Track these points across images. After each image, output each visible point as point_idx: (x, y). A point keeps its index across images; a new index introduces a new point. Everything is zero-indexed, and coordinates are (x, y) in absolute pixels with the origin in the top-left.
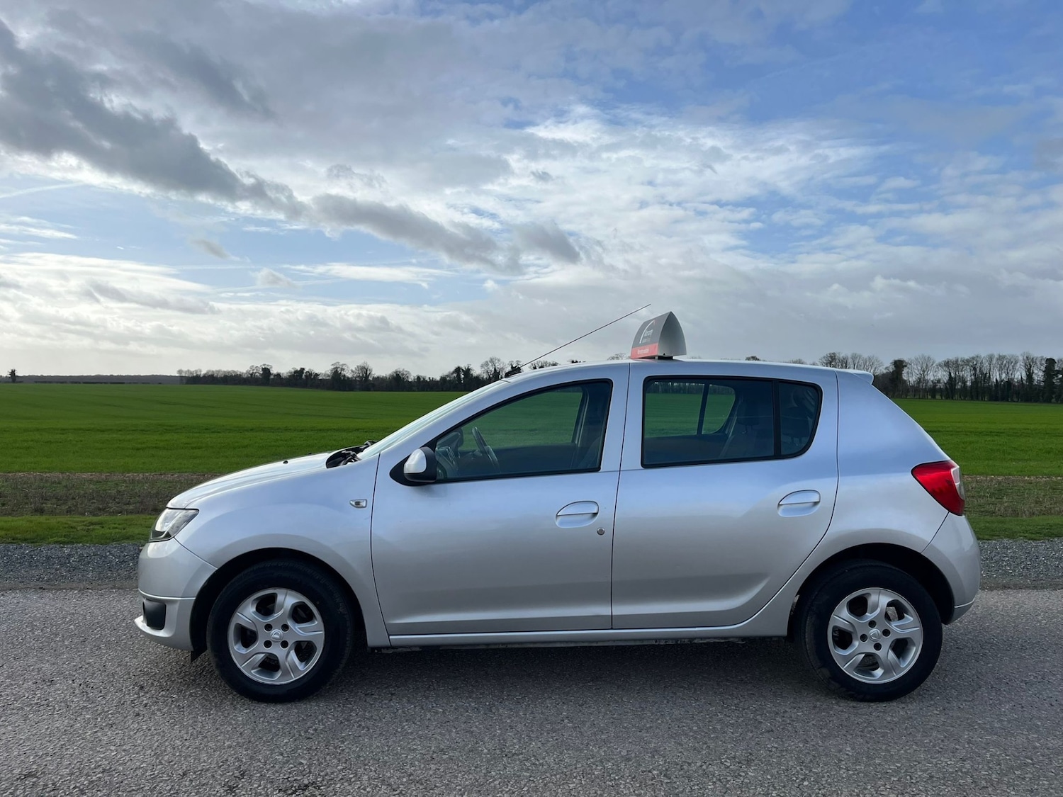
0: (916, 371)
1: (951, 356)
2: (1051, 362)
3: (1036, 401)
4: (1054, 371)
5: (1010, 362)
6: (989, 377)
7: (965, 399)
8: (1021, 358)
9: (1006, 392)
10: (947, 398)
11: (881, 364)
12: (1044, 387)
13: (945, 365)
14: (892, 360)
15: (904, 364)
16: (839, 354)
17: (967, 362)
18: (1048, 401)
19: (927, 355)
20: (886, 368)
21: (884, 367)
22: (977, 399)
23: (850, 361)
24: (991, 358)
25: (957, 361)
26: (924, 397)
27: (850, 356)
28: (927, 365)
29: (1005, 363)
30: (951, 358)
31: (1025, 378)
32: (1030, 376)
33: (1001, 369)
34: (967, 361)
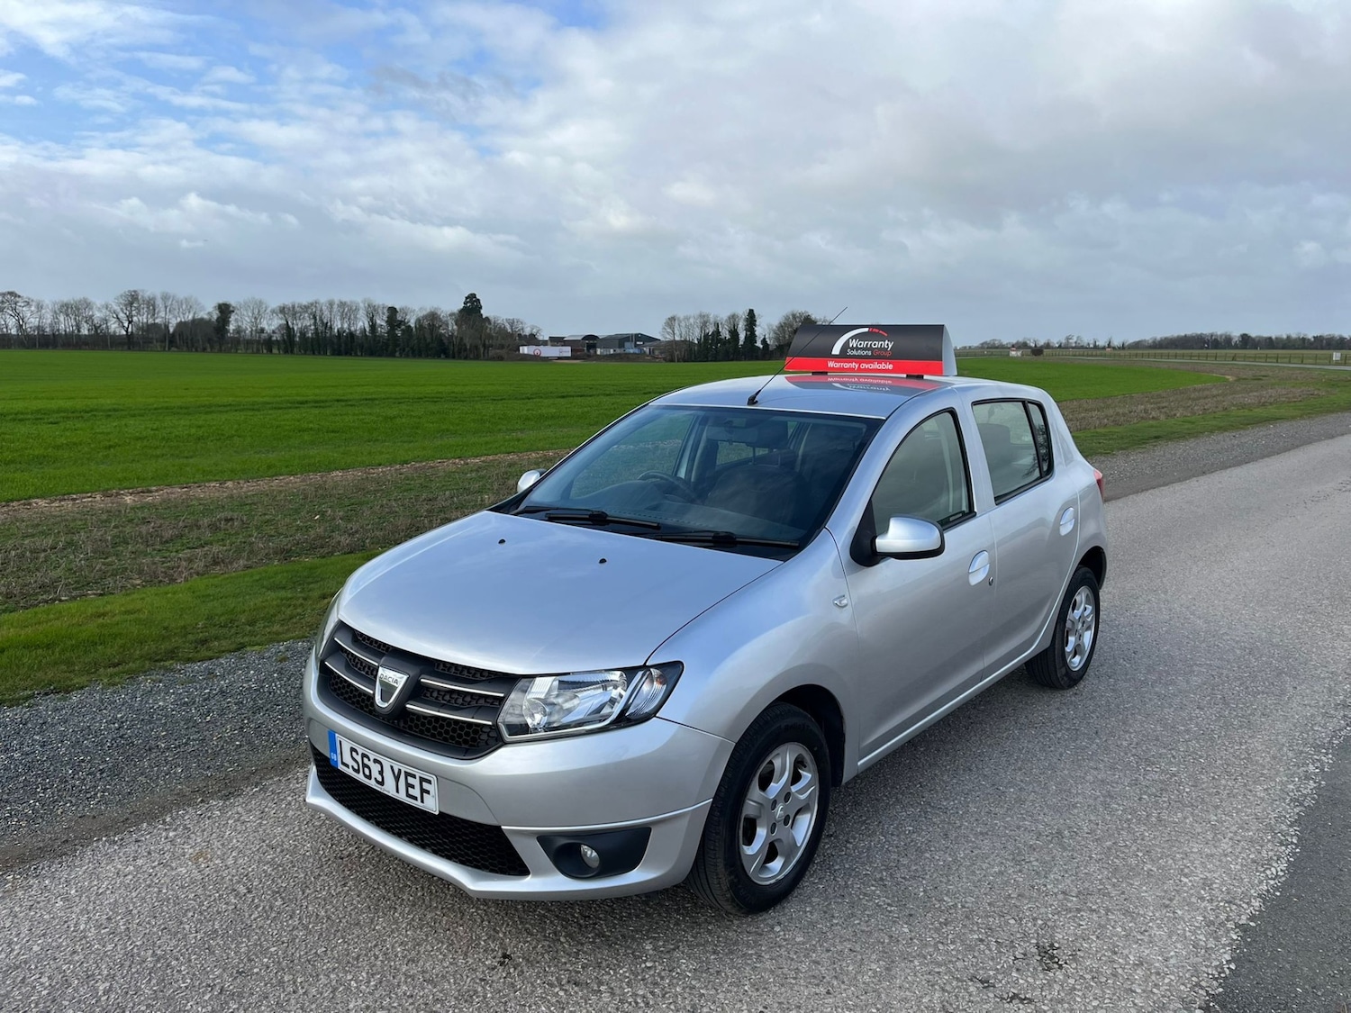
0: (247, 318)
1: (288, 301)
2: (393, 311)
3: (380, 356)
4: (396, 321)
5: (351, 310)
6: (331, 327)
7: (305, 354)
8: (362, 305)
9: (347, 345)
10: (286, 352)
11: (203, 308)
12: (388, 340)
13: (280, 311)
14: (215, 303)
15: (231, 309)
16: (143, 291)
17: (306, 308)
18: (392, 355)
19: (258, 297)
20: (209, 313)
22: (319, 353)
23: (159, 303)
24: (331, 304)
25: (294, 307)
26: (258, 351)
27: (158, 295)
28: (259, 311)
29: (347, 310)
30: (287, 303)
31: (368, 330)
32: (373, 326)
33: (342, 319)
34: (305, 306)
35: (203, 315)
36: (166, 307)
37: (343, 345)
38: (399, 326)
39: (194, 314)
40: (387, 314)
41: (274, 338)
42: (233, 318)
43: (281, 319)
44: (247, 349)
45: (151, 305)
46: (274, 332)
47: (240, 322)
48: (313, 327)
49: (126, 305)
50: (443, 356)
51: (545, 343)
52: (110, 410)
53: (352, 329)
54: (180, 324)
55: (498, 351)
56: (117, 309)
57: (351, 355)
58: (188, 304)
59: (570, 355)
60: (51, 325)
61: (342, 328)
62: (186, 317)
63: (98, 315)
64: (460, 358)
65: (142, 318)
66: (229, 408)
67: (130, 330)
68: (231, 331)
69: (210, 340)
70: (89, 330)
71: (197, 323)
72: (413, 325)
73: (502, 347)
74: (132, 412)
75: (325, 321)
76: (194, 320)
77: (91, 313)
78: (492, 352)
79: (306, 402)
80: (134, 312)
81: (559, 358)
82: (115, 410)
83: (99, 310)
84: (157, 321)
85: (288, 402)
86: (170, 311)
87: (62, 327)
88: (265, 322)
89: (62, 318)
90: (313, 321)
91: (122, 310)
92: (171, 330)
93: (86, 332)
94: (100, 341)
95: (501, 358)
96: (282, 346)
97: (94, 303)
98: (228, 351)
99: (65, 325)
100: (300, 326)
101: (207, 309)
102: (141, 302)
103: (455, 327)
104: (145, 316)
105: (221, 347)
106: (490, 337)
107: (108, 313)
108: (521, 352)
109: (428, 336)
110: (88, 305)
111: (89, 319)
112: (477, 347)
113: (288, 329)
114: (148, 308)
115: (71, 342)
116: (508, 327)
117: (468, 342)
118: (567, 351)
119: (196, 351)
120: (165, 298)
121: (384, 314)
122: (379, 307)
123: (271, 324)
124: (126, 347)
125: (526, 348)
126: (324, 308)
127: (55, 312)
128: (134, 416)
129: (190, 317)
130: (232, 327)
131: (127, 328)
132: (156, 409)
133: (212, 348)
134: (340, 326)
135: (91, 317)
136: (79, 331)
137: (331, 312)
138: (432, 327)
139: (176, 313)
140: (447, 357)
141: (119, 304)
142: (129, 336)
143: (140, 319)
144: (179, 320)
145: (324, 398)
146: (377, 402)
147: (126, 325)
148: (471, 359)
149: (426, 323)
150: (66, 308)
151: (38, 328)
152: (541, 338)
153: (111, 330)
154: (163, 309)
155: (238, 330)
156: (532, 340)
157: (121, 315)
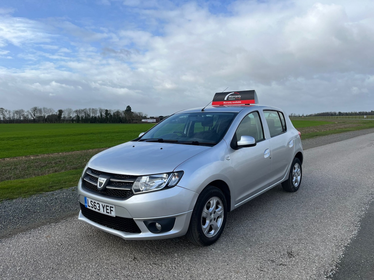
0: (67, 114)
2: (107, 111)
3: (103, 123)
4: (108, 113)
5: (95, 111)
6: (90, 116)
7: (82, 123)
8: (98, 109)
9: (94, 120)
10: (77, 122)
11: (54, 111)
12: (105, 118)
13: (76, 112)
14: (58, 110)
15: (62, 111)
16: (38, 107)
17: (83, 111)
18: (107, 123)
19: (70, 108)
20: (56, 113)
21: (55, 112)
22: (87, 123)
23: (42, 110)
24: (90, 109)
25: (80, 110)
26: (70, 123)
27: (42, 108)
28: (70, 112)
29: (94, 111)
30: (78, 109)
32: (101, 115)
33: (93, 113)
34: (83, 110)
35: (55, 113)
36: (44, 111)
37: (93, 121)
38: (108, 115)
39: (52, 113)
40: (105, 112)
41: (74, 119)
42: (63, 114)
43: (76, 114)
44: (66, 122)
45: (40, 111)
46: (74, 117)
47: (65, 115)
48: (85, 116)
49: (33, 111)
50: (120, 123)
51: (149, 119)
52: (28, 137)
53: (96, 116)
54: (48, 116)
55: (136, 121)
56: (31, 112)
57: (95, 123)
58: (50, 110)
59: (155, 121)
60: (12, 117)
61: (93, 116)
62: (50, 114)
63: (26, 114)
64: (125, 123)
65: (38, 115)
66: (61, 136)
67: (34, 118)
68: (62, 117)
69: (56, 120)
70: (23, 118)
71: (53, 116)
72: (112, 115)
73: (137, 120)
74: (34, 137)
75: (88, 114)
76: (52, 115)
77: (23, 113)
78: (134, 121)
79: (83, 134)
80: (35, 113)
81: (153, 122)
82: (29, 137)
83: (26, 112)
84: (42, 115)
85: (77, 134)
86: (45, 112)
87: (15, 117)
88: (72, 115)
89: (15, 115)
90: (85, 114)
91: (32, 112)
92: (46, 118)
93: (22, 119)
94: (26, 121)
95: (136, 123)
96: (76, 121)
97: (25, 111)
98: (61, 123)
99: (16, 117)
100: (81, 115)
101: (56, 112)
102: (38, 110)
103: (124, 115)
104: (39, 114)
105: (59, 122)
106: (134, 117)
107: (28, 113)
108: (142, 121)
109: (116, 117)
110: (23, 111)
111: (23, 115)
112: (130, 120)
113: (78, 117)
114: (39, 112)
115: (18, 121)
116: (138, 114)
117: (127, 119)
118: (155, 120)
119: (53, 123)
120: (44, 109)
121: (104, 112)
122: (103, 110)
123: (73, 115)
124: (33, 122)
125: (143, 120)
126: (88, 110)
127: (14, 113)
128: (35, 138)
129: (51, 114)
130: (62, 116)
131: (34, 117)
132: (41, 137)
133: (57, 122)
134: (92, 115)
135: (24, 115)
136: (20, 118)
137: (90, 111)
138: (118, 115)
139: (47, 113)
140: (122, 123)
141: (31, 111)
142: (34, 119)
143: (37, 115)
144: (48, 115)
145: (88, 133)
146: (102, 133)
147: (33, 116)
148: (128, 123)
149: (116, 114)
150: (17, 112)
151: (9, 118)
152: (147, 117)
153: (29, 118)
154: (43, 112)
155: (64, 117)
156: (145, 118)
157: (32, 114)
